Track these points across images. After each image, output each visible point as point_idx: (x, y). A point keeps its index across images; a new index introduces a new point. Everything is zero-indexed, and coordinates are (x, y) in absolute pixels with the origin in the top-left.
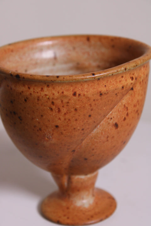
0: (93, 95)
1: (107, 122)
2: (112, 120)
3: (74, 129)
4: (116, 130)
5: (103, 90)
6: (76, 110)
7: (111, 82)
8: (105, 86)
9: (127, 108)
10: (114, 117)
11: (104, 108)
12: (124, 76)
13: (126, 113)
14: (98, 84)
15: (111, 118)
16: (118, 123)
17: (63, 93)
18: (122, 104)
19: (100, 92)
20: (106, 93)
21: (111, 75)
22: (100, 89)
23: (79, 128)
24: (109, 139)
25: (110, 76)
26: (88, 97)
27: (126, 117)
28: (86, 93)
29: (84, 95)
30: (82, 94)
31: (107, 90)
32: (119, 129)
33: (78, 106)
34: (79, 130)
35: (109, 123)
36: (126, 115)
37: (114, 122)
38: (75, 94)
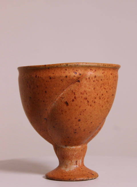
0: (45, 78)
2: (63, 99)
3: (39, 100)
4: (67, 107)
5: (52, 75)
6: (37, 86)
7: (57, 71)
8: (53, 73)
9: (74, 93)
10: (65, 98)
11: (55, 88)
12: (67, 69)
13: (74, 96)
14: (49, 72)
15: (63, 98)
16: (68, 102)
17: (31, 75)
18: (70, 90)
19: (50, 76)
20: (54, 77)
21: (56, 66)
22: (49, 75)
23: (41, 100)
24: (63, 112)
26: (43, 79)
27: (74, 99)
28: (42, 76)
29: (41, 77)
30: (40, 77)
31: (54, 76)
32: (69, 106)
34: (41, 101)
35: (62, 101)
36: (74, 98)
37: (65, 101)
38: (36, 76)
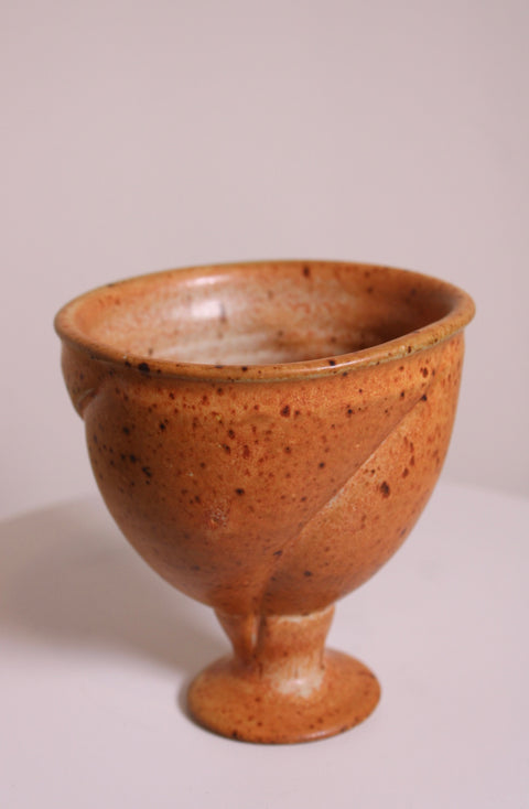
0: (330, 413)
1: (364, 480)
2: (375, 476)
3: (283, 497)
4: (385, 500)
5: (355, 400)
6: (288, 450)
7: (373, 381)
8: (361, 391)
9: (412, 445)
10: (379, 469)
11: (358, 446)
12: (406, 366)
13: (410, 457)
14: (343, 387)
15: (373, 471)
16: (390, 483)
17: (256, 408)
18: (399, 435)
19: (349, 406)
20: (362, 408)
21: (374, 364)
22: (347, 400)
23: (294, 495)
24: (366, 522)
25: (372, 366)
26: (319, 419)
27: (409, 468)
28: (313, 409)
29: (309, 414)
30: (303, 412)
31: (364, 402)
32: (391, 497)
33: (293, 442)
34: (294, 500)
35: (367, 484)
36: (408, 463)
37: (381, 481)
38: (285, 412)
